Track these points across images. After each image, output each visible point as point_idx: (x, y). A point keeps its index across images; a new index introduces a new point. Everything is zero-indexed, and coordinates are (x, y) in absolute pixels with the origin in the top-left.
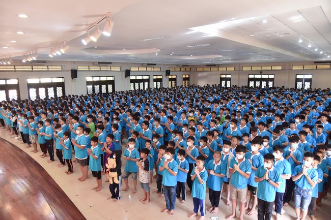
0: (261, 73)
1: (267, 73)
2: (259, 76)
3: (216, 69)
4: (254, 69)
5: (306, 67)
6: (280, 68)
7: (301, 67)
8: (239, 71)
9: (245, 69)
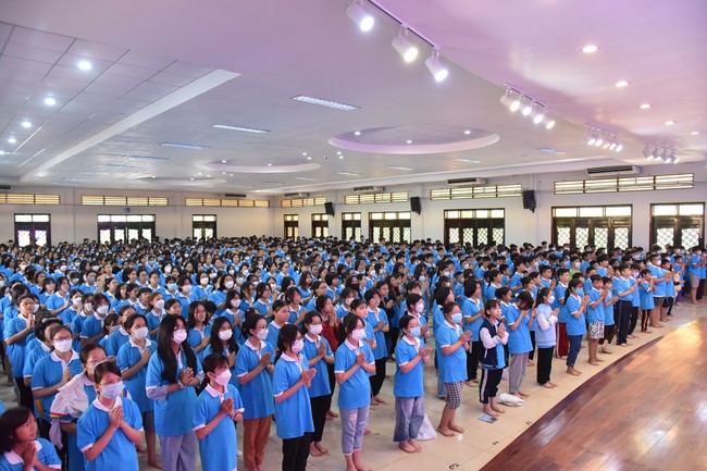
0: (128, 210)
7: (199, 202)
8: (74, 205)
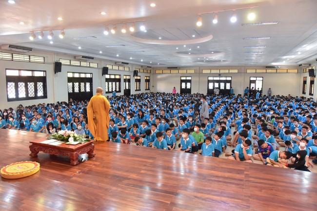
0: (220, 75)
1: (226, 75)
2: (218, 79)
3: (176, 71)
4: (213, 71)
5: (258, 71)
6: (236, 71)
7: (254, 71)
8: (199, 73)
9: (205, 72)
